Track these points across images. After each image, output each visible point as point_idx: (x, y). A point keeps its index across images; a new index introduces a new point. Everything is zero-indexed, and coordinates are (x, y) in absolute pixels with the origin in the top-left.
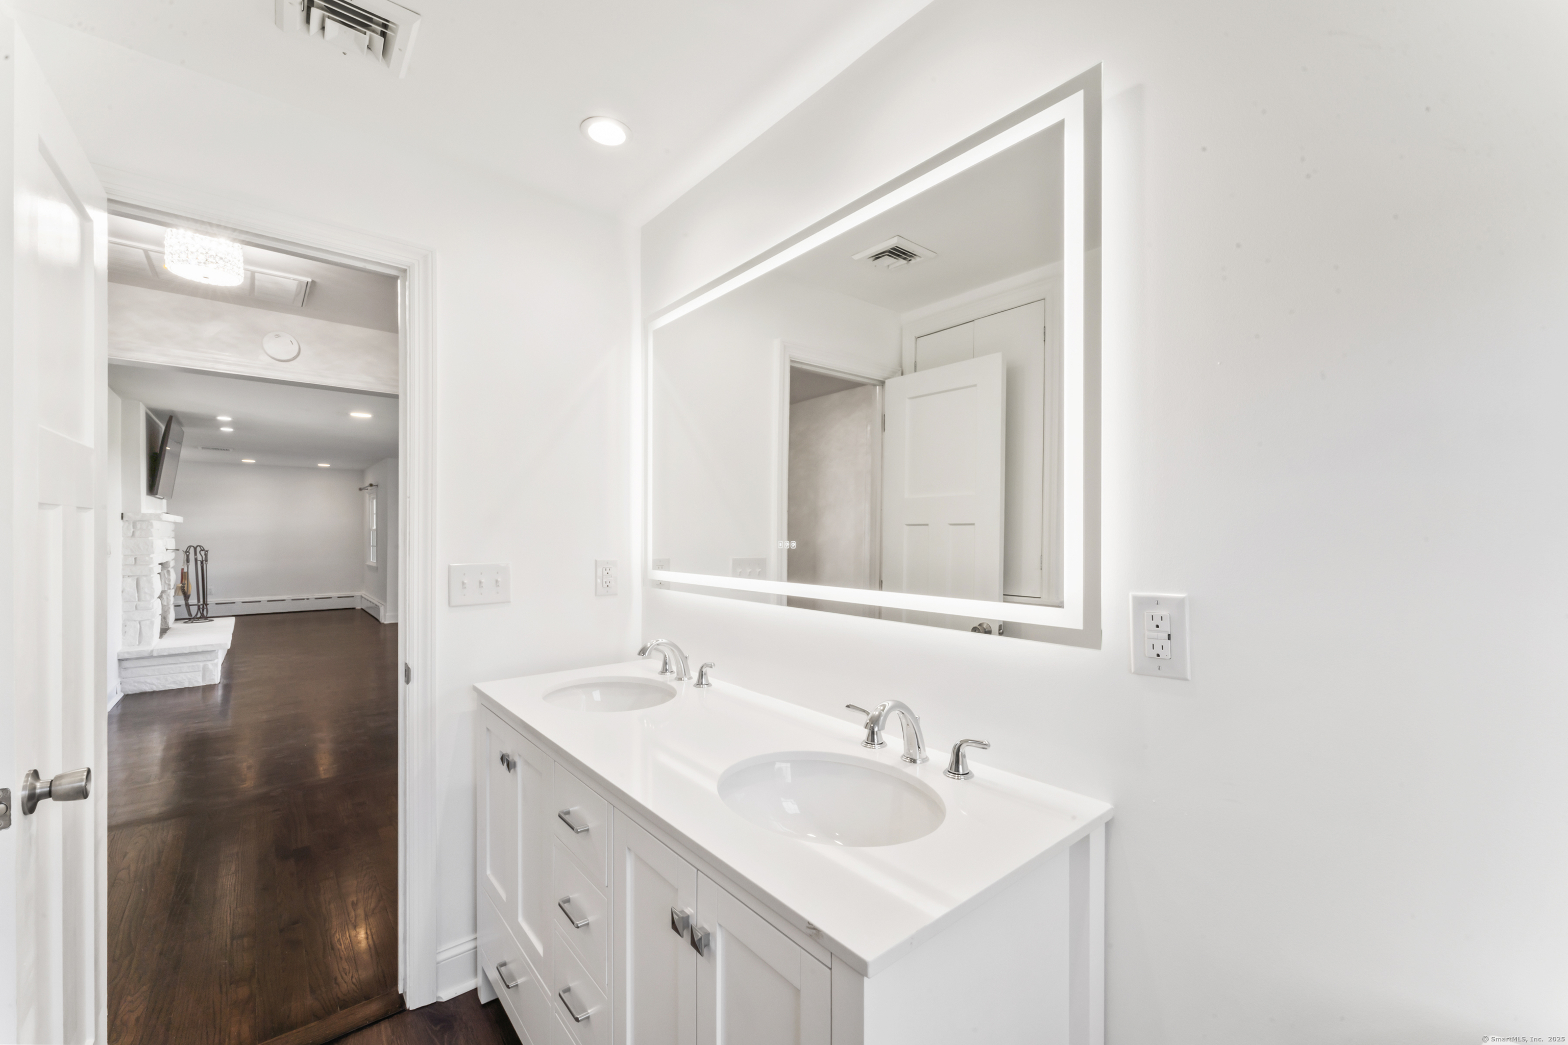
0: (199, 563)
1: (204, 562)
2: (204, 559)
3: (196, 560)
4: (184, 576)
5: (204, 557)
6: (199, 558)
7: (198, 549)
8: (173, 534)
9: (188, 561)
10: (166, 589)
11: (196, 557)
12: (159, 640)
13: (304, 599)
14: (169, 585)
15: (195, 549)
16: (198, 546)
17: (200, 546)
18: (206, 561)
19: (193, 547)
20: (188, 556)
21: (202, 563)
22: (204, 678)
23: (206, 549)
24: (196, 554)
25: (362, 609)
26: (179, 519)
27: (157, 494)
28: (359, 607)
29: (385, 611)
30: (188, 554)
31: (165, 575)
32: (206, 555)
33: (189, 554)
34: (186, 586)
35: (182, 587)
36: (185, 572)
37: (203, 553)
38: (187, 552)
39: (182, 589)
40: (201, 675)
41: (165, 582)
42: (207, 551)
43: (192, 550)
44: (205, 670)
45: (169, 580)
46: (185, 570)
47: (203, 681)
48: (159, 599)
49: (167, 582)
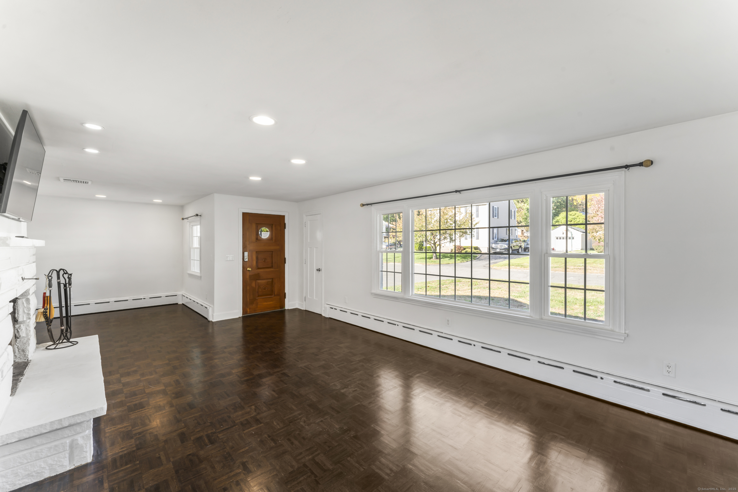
0: (62, 286)
1: (67, 285)
2: (67, 282)
3: (59, 284)
4: (46, 300)
5: (67, 280)
6: (62, 281)
7: (61, 273)
8: (33, 259)
9: (50, 286)
10: (25, 319)
11: (59, 280)
12: (11, 397)
13: (142, 299)
14: (29, 314)
15: (58, 273)
16: (61, 269)
17: (63, 270)
18: (70, 284)
19: (56, 270)
20: (50, 281)
21: (65, 286)
22: (71, 459)
23: (69, 273)
24: (58, 278)
25: (183, 304)
26: (40, 243)
27: (4, 212)
28: (180, 303)
29: (213, 311)
30: (50, 278)
31: (23, 303)
32: (70, 279)
33: (52, 278)
34: (48, 311)
35: (44, 312)
36: (47, 297)
37: (66, 276)
38: (49, 277)
39: (44, 315)
40: (67, 455)
41: (24, 311)
42: (71, 275)
43: (55, 275)
44: (73, 447)
45: (29, 309)
46: (48, 294)
47: (70, 463)
48: (10, 346)
49: (25, 311)
